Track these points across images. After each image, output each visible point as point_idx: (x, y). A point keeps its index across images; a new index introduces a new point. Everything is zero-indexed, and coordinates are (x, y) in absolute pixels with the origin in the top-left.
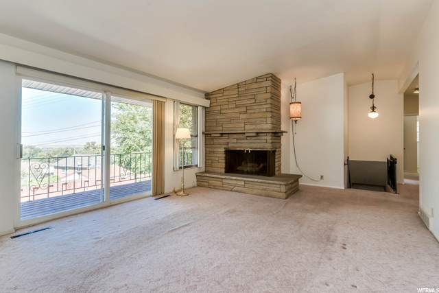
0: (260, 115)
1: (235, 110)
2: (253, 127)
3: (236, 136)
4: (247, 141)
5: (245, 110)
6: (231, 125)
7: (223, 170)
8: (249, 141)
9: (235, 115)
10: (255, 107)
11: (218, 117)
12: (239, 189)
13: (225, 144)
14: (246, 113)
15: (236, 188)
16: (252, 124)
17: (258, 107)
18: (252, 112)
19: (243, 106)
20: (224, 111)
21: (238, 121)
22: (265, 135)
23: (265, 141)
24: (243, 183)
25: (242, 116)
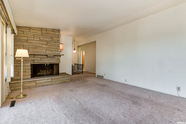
0: (55, 47)
1: (39, 42)
2: (51, 52)
3: (40, 56)
4: (47, 59)
5: (46, 43)
6: (36, 50)
7: (30, 76)
8: (49, 59)
9: (39, 45)
10: (52, 43)
11: (25, 44)
12: (48, 83)
13: (31, 60)
14: (47, 45)
15: (46, 84)
16: (50, 51)
17: (54, 43)
18: (51, 45)
19: (45, 41)
20: (31, 41)
21: (42, 48)
22: (57, 56)
23: (57, 59)
24: (51, 80)
25: (44, 46)
